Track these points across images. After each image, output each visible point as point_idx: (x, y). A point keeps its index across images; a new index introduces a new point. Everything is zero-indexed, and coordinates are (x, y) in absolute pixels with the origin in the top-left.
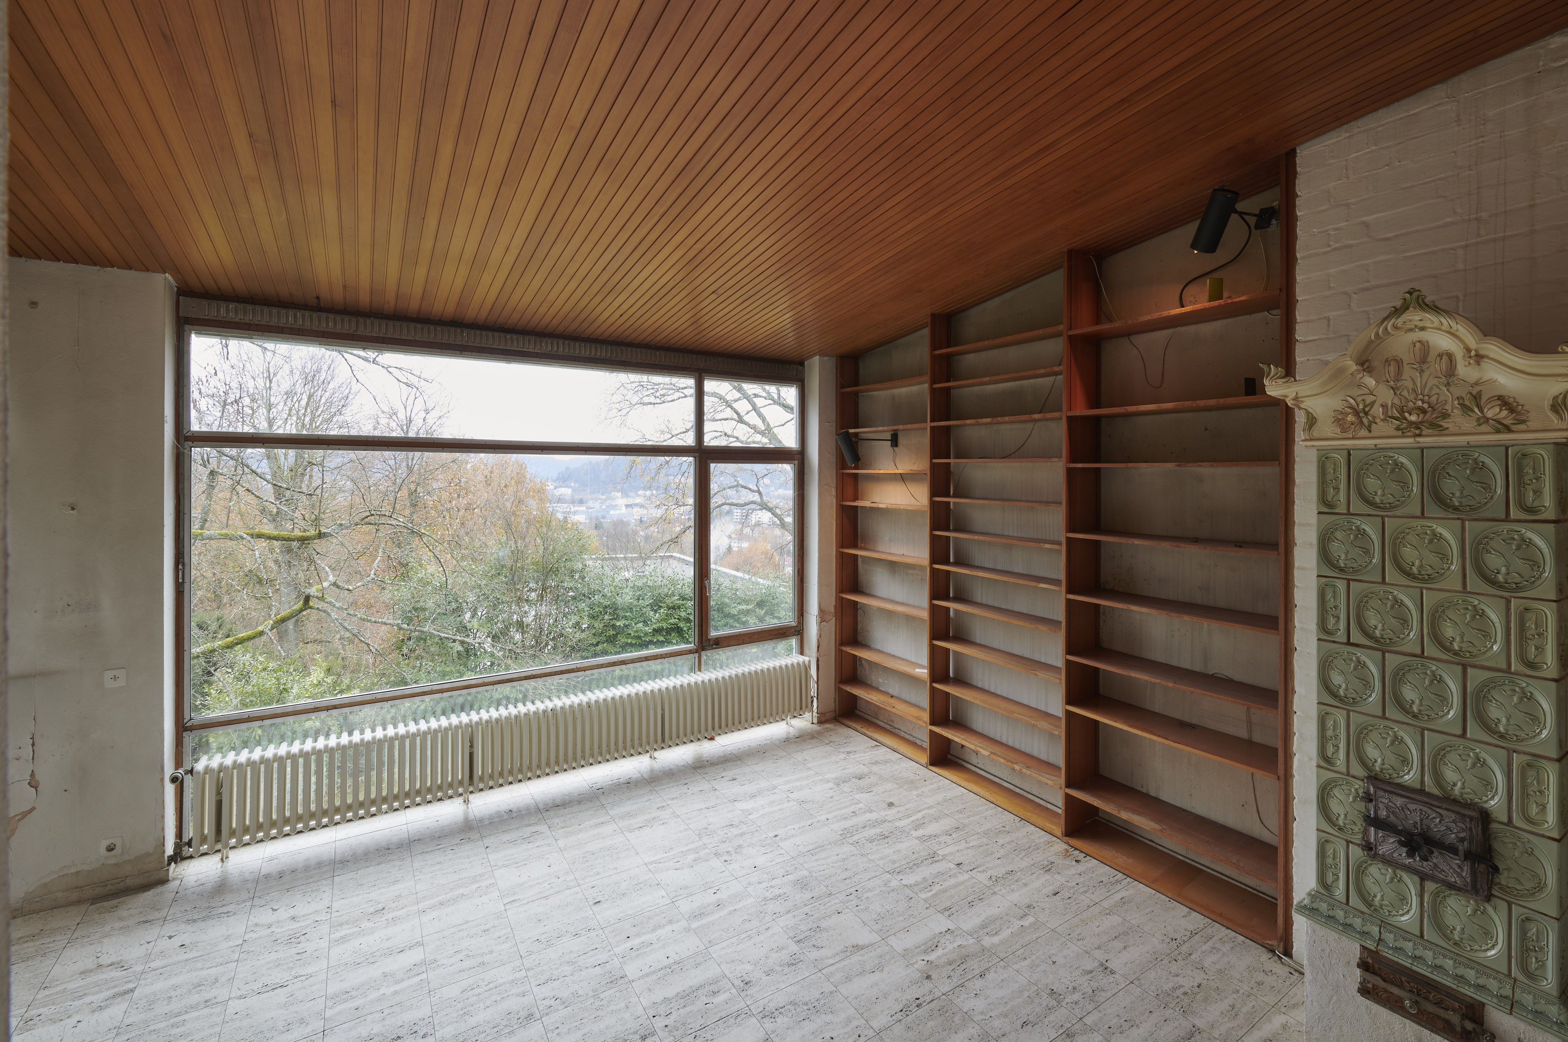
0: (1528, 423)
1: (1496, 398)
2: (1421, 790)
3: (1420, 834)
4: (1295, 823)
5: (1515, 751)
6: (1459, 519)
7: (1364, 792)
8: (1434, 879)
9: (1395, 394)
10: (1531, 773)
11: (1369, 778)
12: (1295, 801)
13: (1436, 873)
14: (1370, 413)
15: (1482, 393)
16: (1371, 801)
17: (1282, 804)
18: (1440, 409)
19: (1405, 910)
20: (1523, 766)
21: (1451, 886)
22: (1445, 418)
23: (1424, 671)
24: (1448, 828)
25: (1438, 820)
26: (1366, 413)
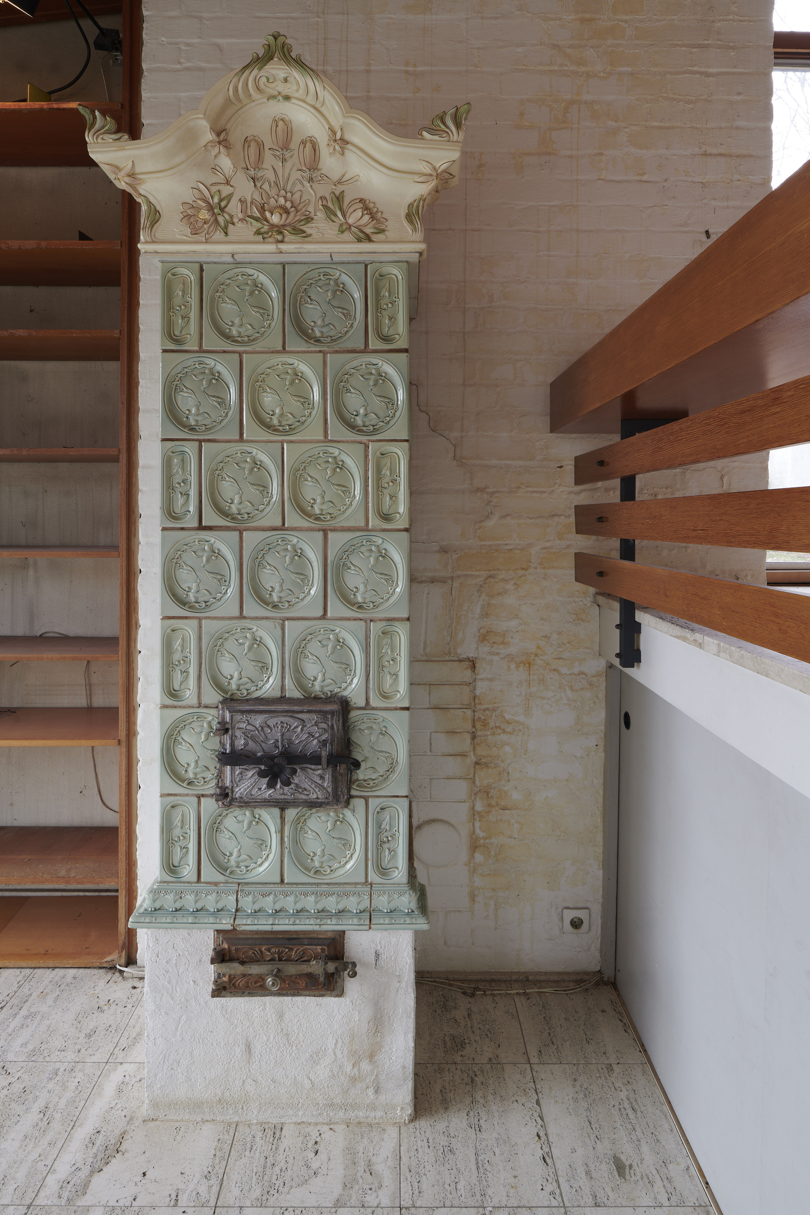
0: (386, 233)
1: (358, 201)
2: (281, 697)
3: (282, 754)
4: (140, 792)
5: (371, 621)
6: (320, 352)
7: (219, 723)
8: (294, 803)
9: (255, 186)
10: (387, 640)
11: (225, 702)
12: (140, 764)
13: (298, 795)
14: (227, 210)
15: (345, 194)
16: (226, 731)
17: (124, 773)
18: (304, 209)
19: (264, 857)
20: (379, 635)
21: (313, 805)
22: (308, 222)
23: (285, 547)
24: (311, 735)
25: (299, 729)
26: (222, 210)
